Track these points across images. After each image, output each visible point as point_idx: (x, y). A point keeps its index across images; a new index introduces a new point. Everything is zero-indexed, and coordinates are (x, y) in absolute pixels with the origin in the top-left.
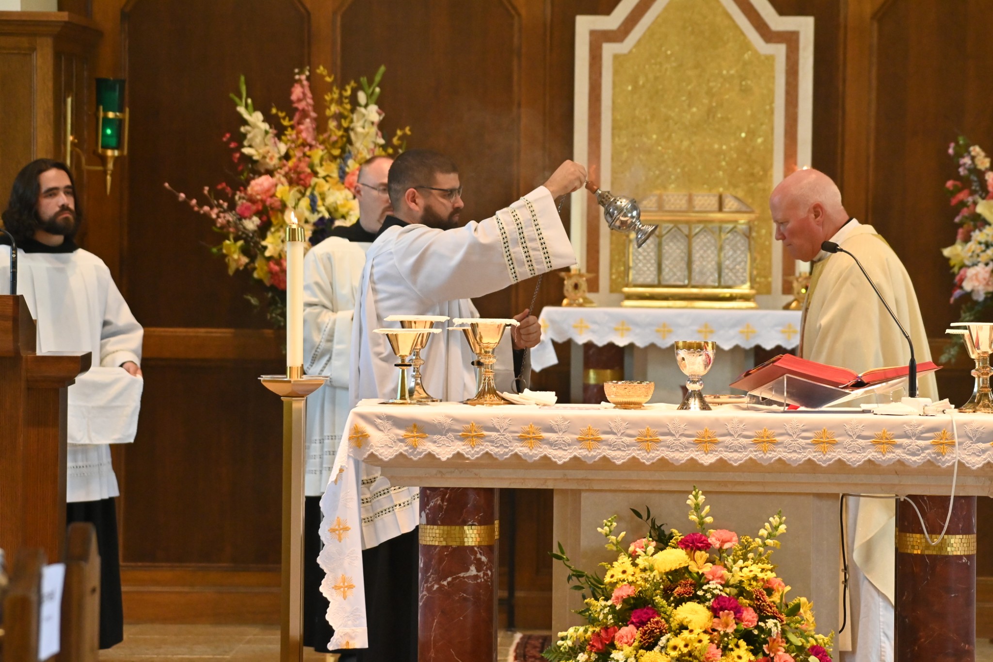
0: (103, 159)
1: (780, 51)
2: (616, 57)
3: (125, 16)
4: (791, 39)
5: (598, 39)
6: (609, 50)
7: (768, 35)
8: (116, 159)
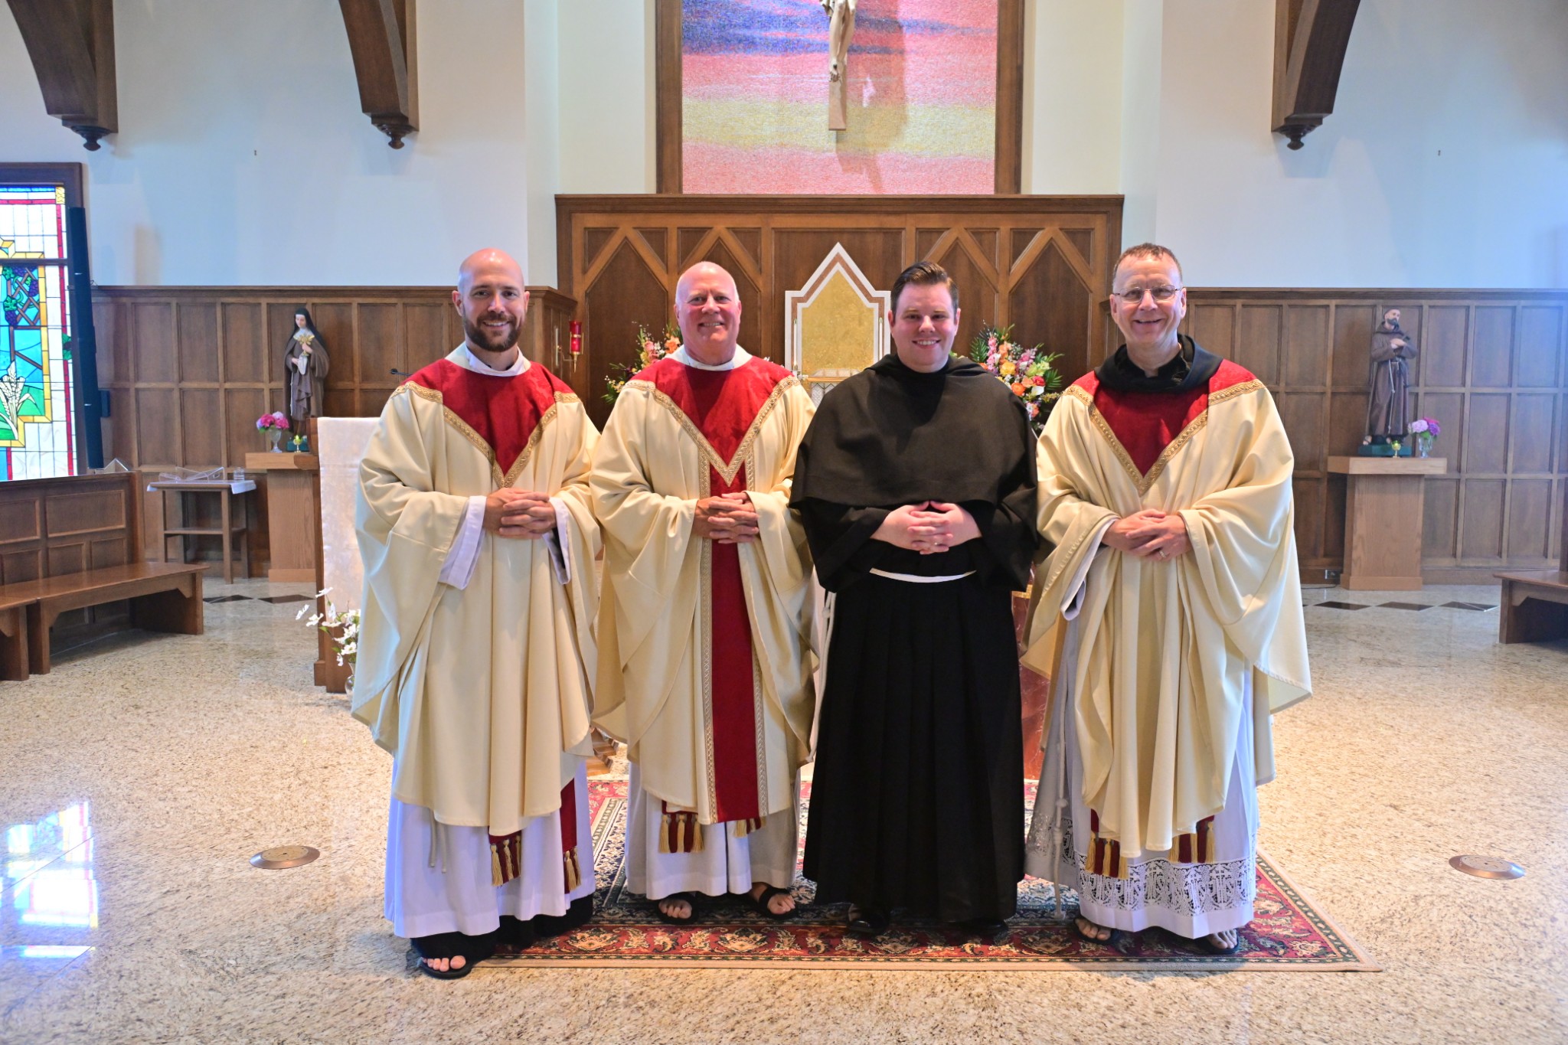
0: (573, 356)
1: (875, 306)
2: (803, 309)
3: (587, 294)
4: (881, 301)
5: (796, 301)
6: (800, 306)
7: (871, 299)
8: (578, 356)
